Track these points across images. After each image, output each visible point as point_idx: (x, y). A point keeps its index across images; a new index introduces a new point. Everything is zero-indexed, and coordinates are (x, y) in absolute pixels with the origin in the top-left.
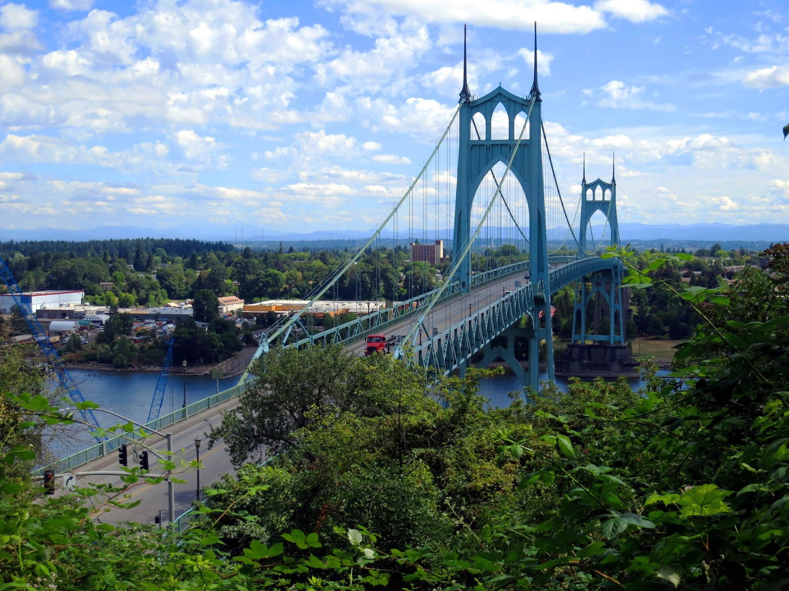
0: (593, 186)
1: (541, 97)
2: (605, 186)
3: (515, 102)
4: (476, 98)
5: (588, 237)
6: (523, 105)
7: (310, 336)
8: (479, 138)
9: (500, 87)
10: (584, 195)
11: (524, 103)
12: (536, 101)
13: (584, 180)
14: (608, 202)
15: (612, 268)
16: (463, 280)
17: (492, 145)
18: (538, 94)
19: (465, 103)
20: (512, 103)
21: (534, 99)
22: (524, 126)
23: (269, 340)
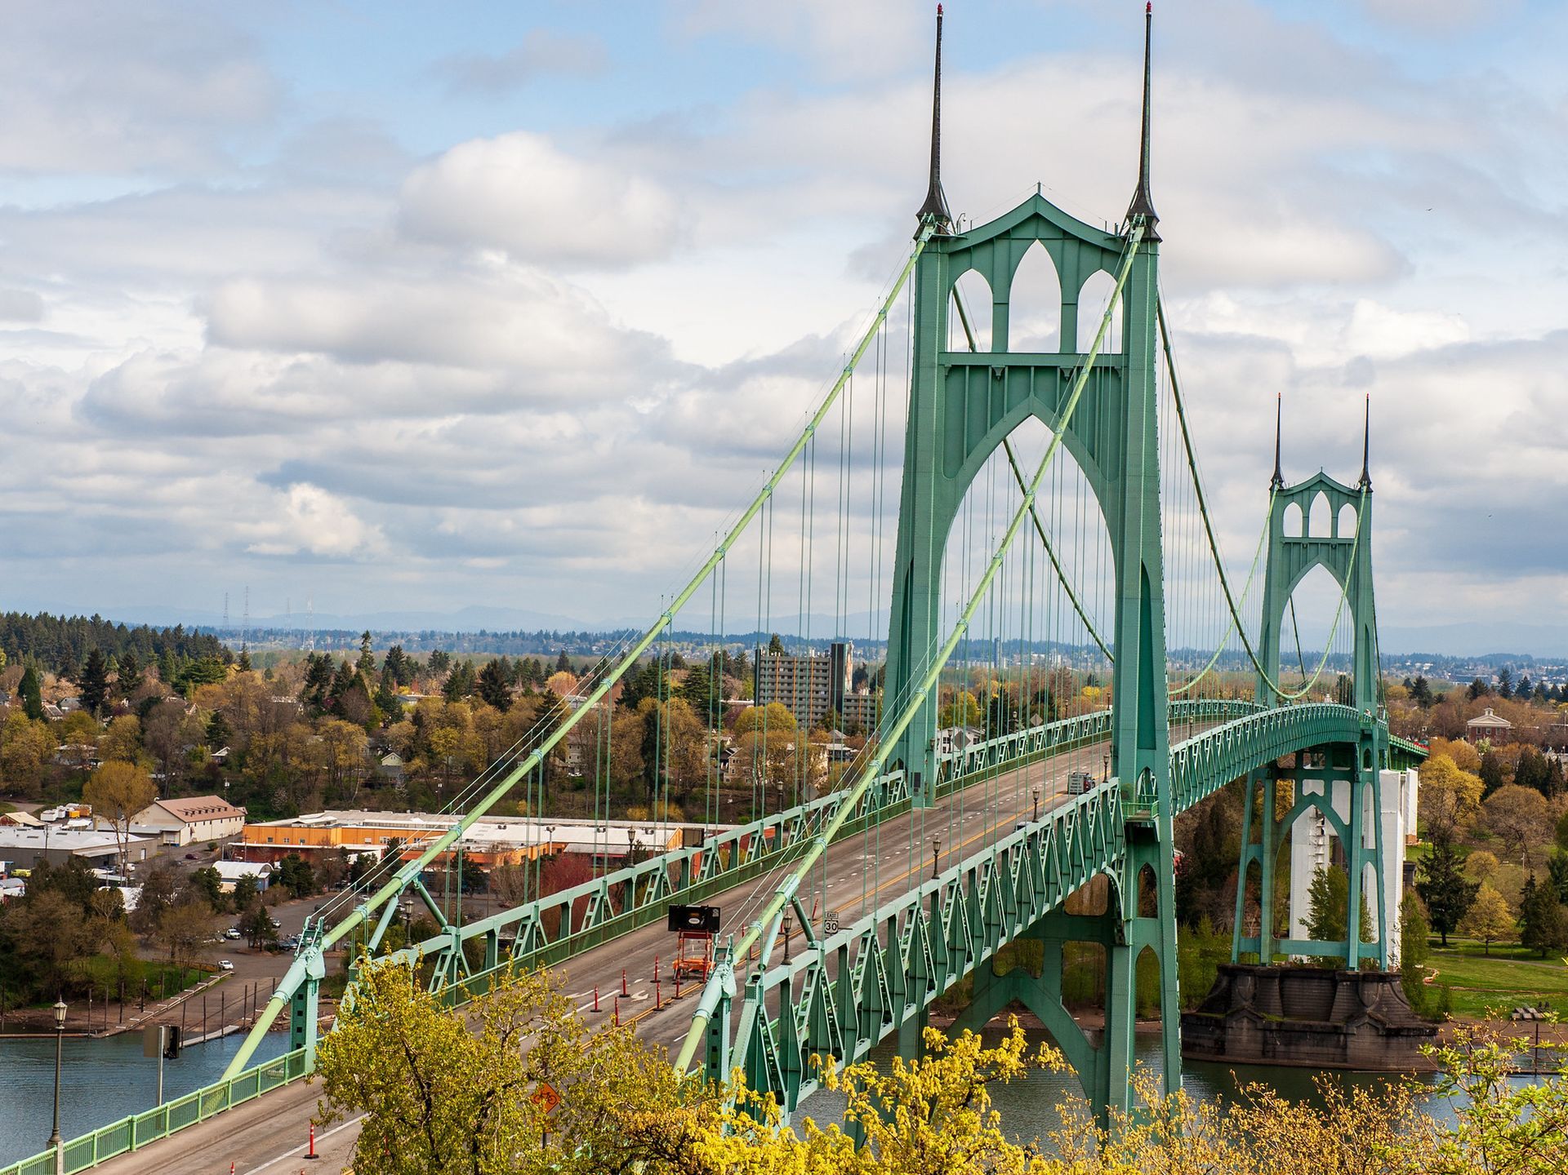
0: (1303, 494)
1: (1159, 229)
2: (1340, 495)
3: (1082, 242)
4: (965, 228)
5: (1286, 645)
6: (1104, 250)
7: (453, 930)
8: (972, 346)
9: (1038, 195)
10: (1276, 520)
11: (1109, 245)
12: (1144, 240)
13: (1277, 477)
14: (1346, 545)
15: (1355, 739)
16: (914, 768)
17: (1011, 368)
18: (1151, 219)
19: (933, 239)
20: (1071, 248)
21: (1139, 233)
22: (1108, 315)
23: (327, 941)
